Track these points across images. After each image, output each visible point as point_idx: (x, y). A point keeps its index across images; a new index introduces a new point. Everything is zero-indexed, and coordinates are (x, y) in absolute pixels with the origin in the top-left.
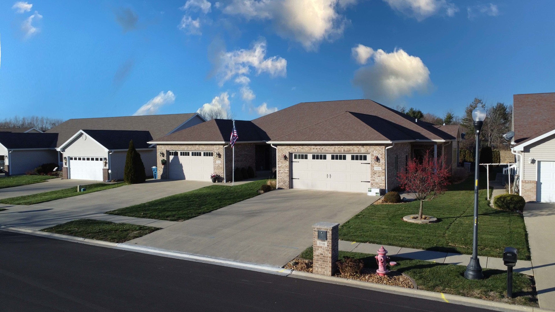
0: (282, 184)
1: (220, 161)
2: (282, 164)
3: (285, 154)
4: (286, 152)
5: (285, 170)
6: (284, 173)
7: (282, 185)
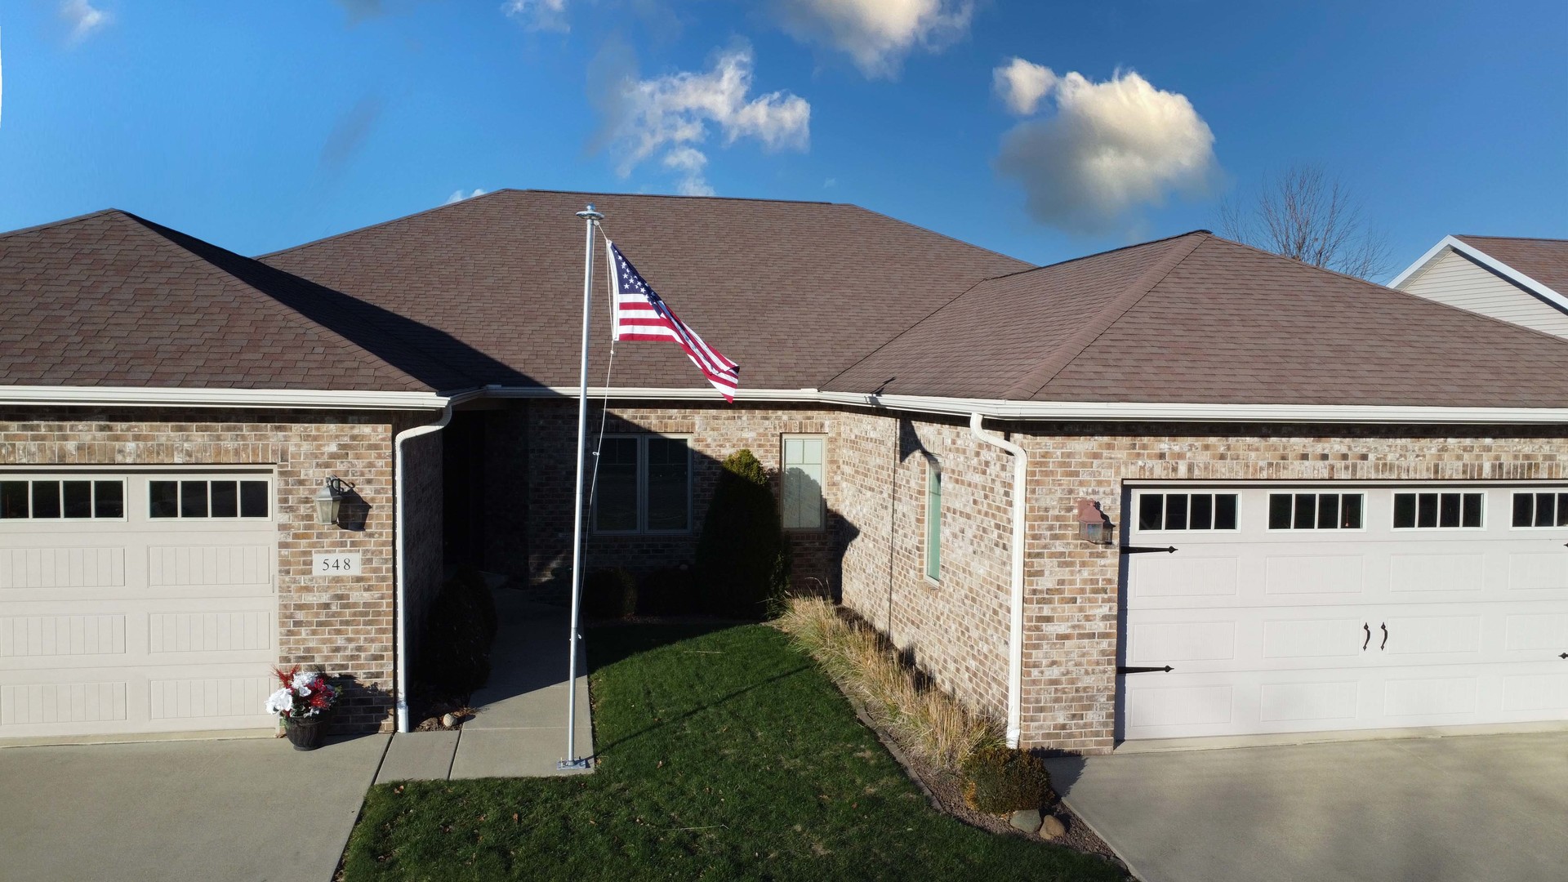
0: (1061, 721)
1: (356, 558)
2: (1065, 573)
3: (1094, 493)
4: (1100, 483)
5: (1088, 618)
6: (1081, 636)
7: (1063, 727)
